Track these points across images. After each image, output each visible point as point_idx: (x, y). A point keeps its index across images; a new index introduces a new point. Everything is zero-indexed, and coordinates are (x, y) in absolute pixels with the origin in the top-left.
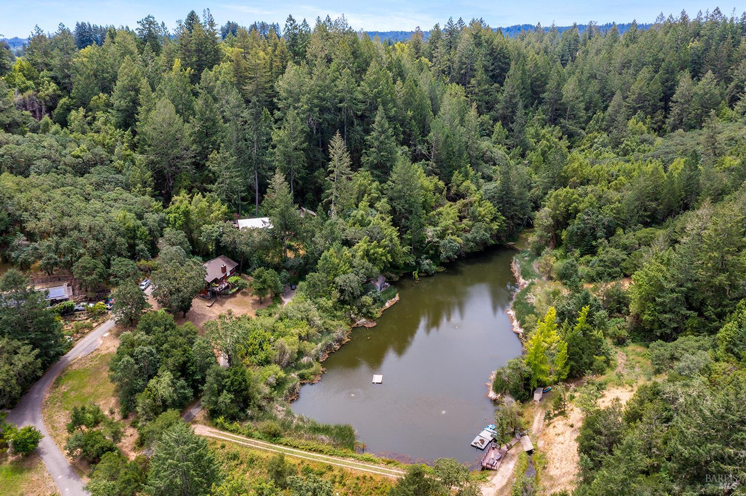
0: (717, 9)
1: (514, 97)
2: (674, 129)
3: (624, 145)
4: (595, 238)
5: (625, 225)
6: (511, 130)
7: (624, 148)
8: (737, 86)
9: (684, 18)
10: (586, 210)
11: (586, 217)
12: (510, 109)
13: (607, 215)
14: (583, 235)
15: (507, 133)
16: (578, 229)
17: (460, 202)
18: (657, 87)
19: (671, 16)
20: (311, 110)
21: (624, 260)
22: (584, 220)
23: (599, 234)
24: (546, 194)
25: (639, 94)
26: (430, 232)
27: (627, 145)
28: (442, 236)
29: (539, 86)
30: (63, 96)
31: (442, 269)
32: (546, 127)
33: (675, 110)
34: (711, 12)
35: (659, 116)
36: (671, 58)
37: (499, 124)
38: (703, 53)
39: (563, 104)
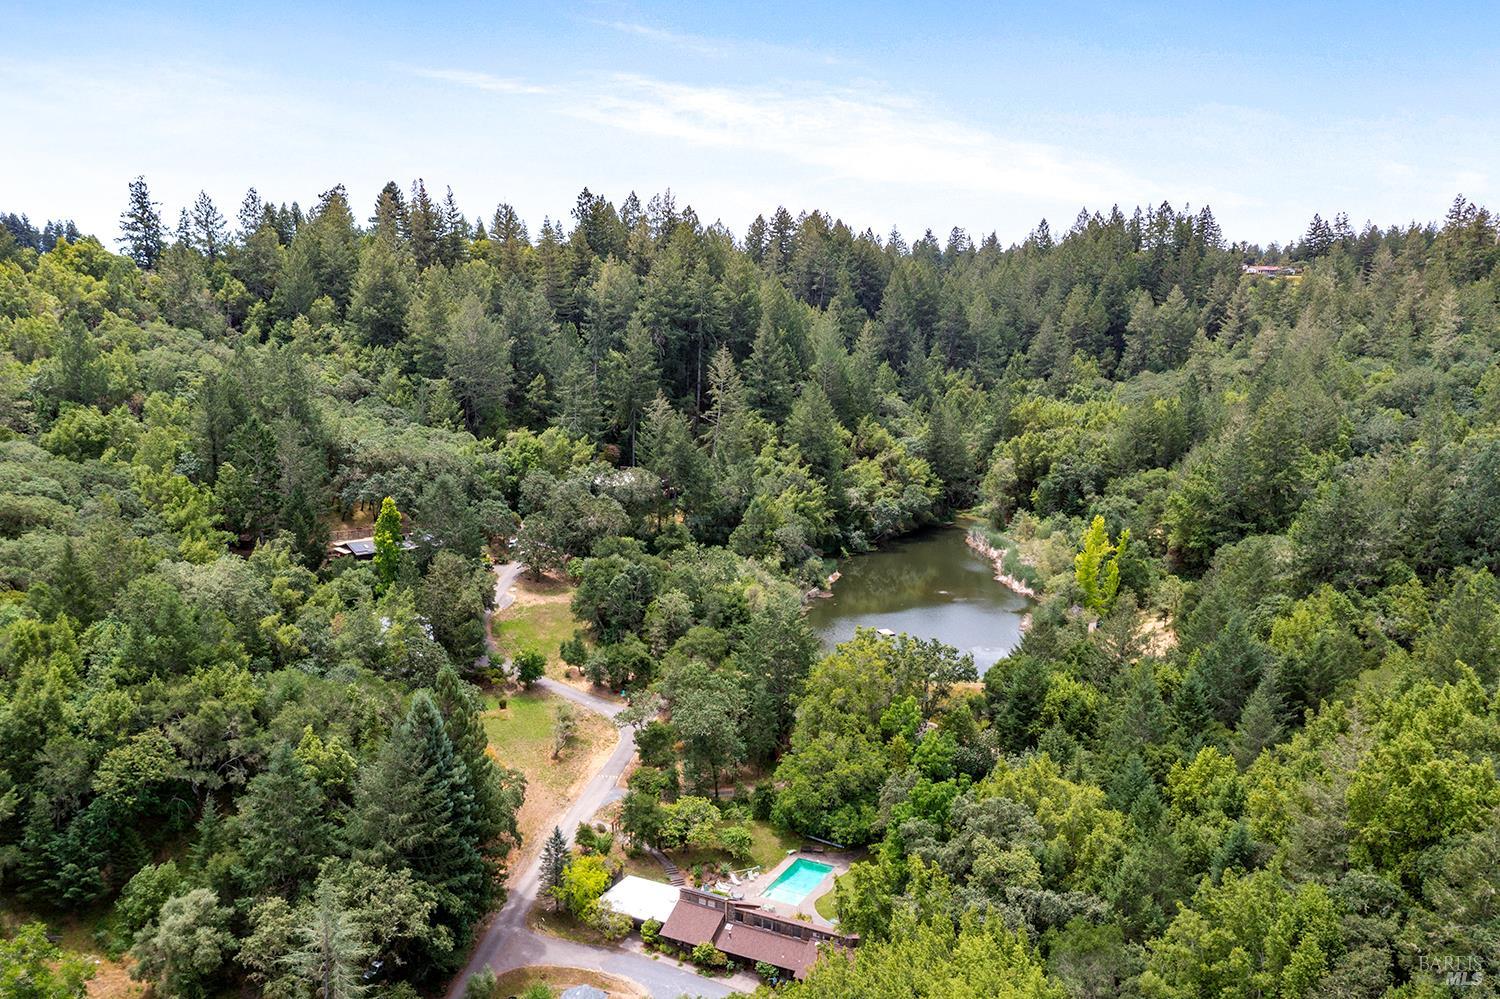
0: (1165, 203)
1: (901, 324)
2: (1135, 371)
3: (1074, 391)
4: (1082, 495)
5: (1120, 472)
6: (901, 373)
7: (1075, 394)
8: (1214, 311)
9: (1117, 216)
10: (1064, 457)
11: (1066, 467)
12: (898, 344)
13: (1092, 463)
14: (1064, 492)
15: (898, 378)
16: (1056, 484)
17: (880, 458)
18: (1099, 313)
19: (1098, 215)
20: (657, 322)
21: (1134, 508)
22: (1062, 471)
23: (1086, 488)
24: (991, 450)
25: (1076, 325)
26: (853, 493)
27: (1079, 390)
28: (870, 498)
29: (927, 313)
30: (257, 301)
31: (875, 549)
32: (949, 372)
33: (1134, 344)
34: (1156, 208)
35: (1109, 355)
36: (1115, 273)
37: (885, 364)
38: (1153, 267)
39: (968, 338)
